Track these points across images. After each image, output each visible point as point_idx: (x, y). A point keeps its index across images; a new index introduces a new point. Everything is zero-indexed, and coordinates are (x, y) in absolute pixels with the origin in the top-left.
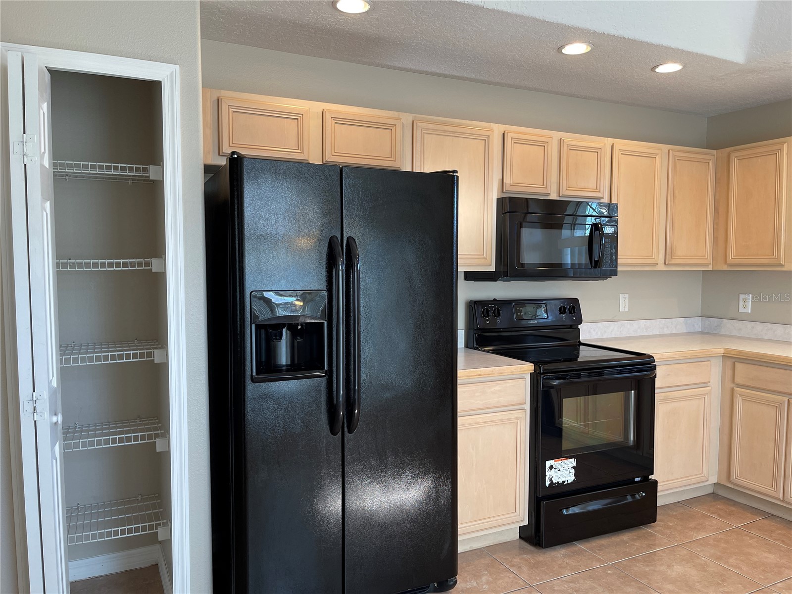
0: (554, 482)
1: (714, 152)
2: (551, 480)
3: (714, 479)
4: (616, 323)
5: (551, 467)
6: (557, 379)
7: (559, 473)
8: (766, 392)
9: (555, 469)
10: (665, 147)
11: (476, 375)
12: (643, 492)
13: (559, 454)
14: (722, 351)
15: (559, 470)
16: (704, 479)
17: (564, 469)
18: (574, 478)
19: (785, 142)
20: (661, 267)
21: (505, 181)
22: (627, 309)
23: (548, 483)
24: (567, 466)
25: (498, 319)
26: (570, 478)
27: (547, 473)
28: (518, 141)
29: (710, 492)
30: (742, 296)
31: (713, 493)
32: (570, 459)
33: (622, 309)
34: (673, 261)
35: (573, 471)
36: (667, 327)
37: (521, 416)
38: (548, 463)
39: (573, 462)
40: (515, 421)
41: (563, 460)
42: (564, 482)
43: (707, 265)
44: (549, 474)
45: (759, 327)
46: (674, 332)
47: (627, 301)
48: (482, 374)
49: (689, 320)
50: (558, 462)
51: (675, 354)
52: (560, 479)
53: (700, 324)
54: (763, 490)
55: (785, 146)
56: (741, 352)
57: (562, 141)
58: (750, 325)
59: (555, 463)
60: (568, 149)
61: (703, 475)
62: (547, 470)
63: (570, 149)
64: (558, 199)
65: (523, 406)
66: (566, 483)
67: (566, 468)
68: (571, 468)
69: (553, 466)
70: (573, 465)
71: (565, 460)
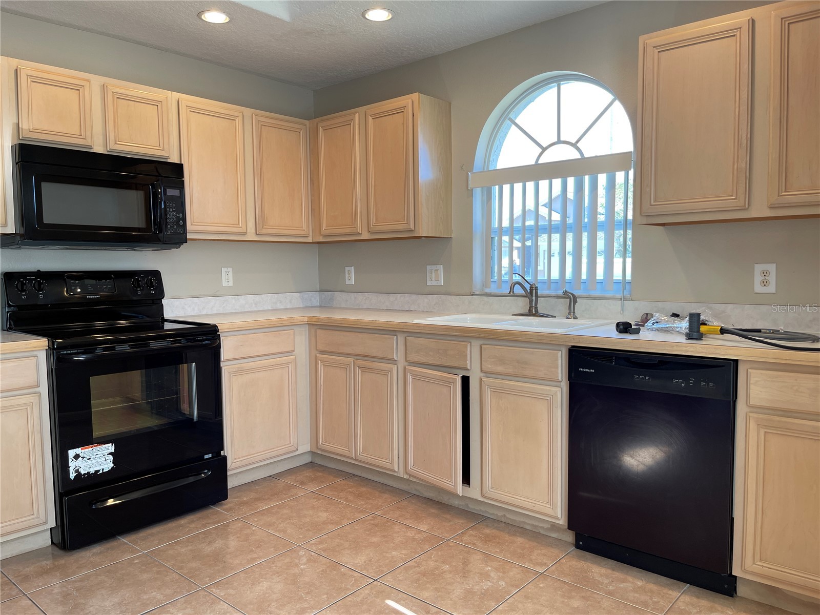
0: (83, 473)
1: (307, 122)
2: (77, 471)
3: (305, 447)
4: (217, 298)
5: (77, 457)
6: (83, 353)
7: (90, 462)
8: (337, 355)
9: (83, 458)
10: (248, 111)
12: (209, 470)
13: (87, 440)
14: (306, 319)
15: (90, 459)
16: (293, 449)
17: (96, 456)
18: (113, 465)
19: (355, 113)
20: (251, 236)
21: (20, 126)
22: (231, 284)
23: (72, 475)
24: (101, 453)
25: (41, 294)
26: (106, 466)
27: (70, 464)
28: (36, 80)
29: (307, 461)
30: (347, 269)
31: (311, 462)
32: (105, 444)
33: (225, 284)
34: (264, 231)
35: (111, 457)
36: (281, 302)
37: (32, 401)
38: (72, 453)
39: (110, 448)
40: (24, 407)
41: (95, 446)
42: (99, 471)
43: (307, 237)
44: (73, 465)
45: (360, 297)
46: (288, 307)
47: (231, 274)
49: (306, 295)
50: (86, 450)
51: (249, 323)
52: (90, 469)
53: (318, 298)
54: (340, 452)
55: (357, 115)
56: (319, 319)
57: (105, 87)
58: (353, 295)
59: (83, 451)
60: (116, 98)
61: (292, 444)
62: (70, 460)
63: (117, 98)
64: (106, 153)
65: (37, 390)
66: (101, 472)
67: (100, 455)
68: (108, 454)
69: (80, 455)
70: (110, 451)
71: (97, 446)
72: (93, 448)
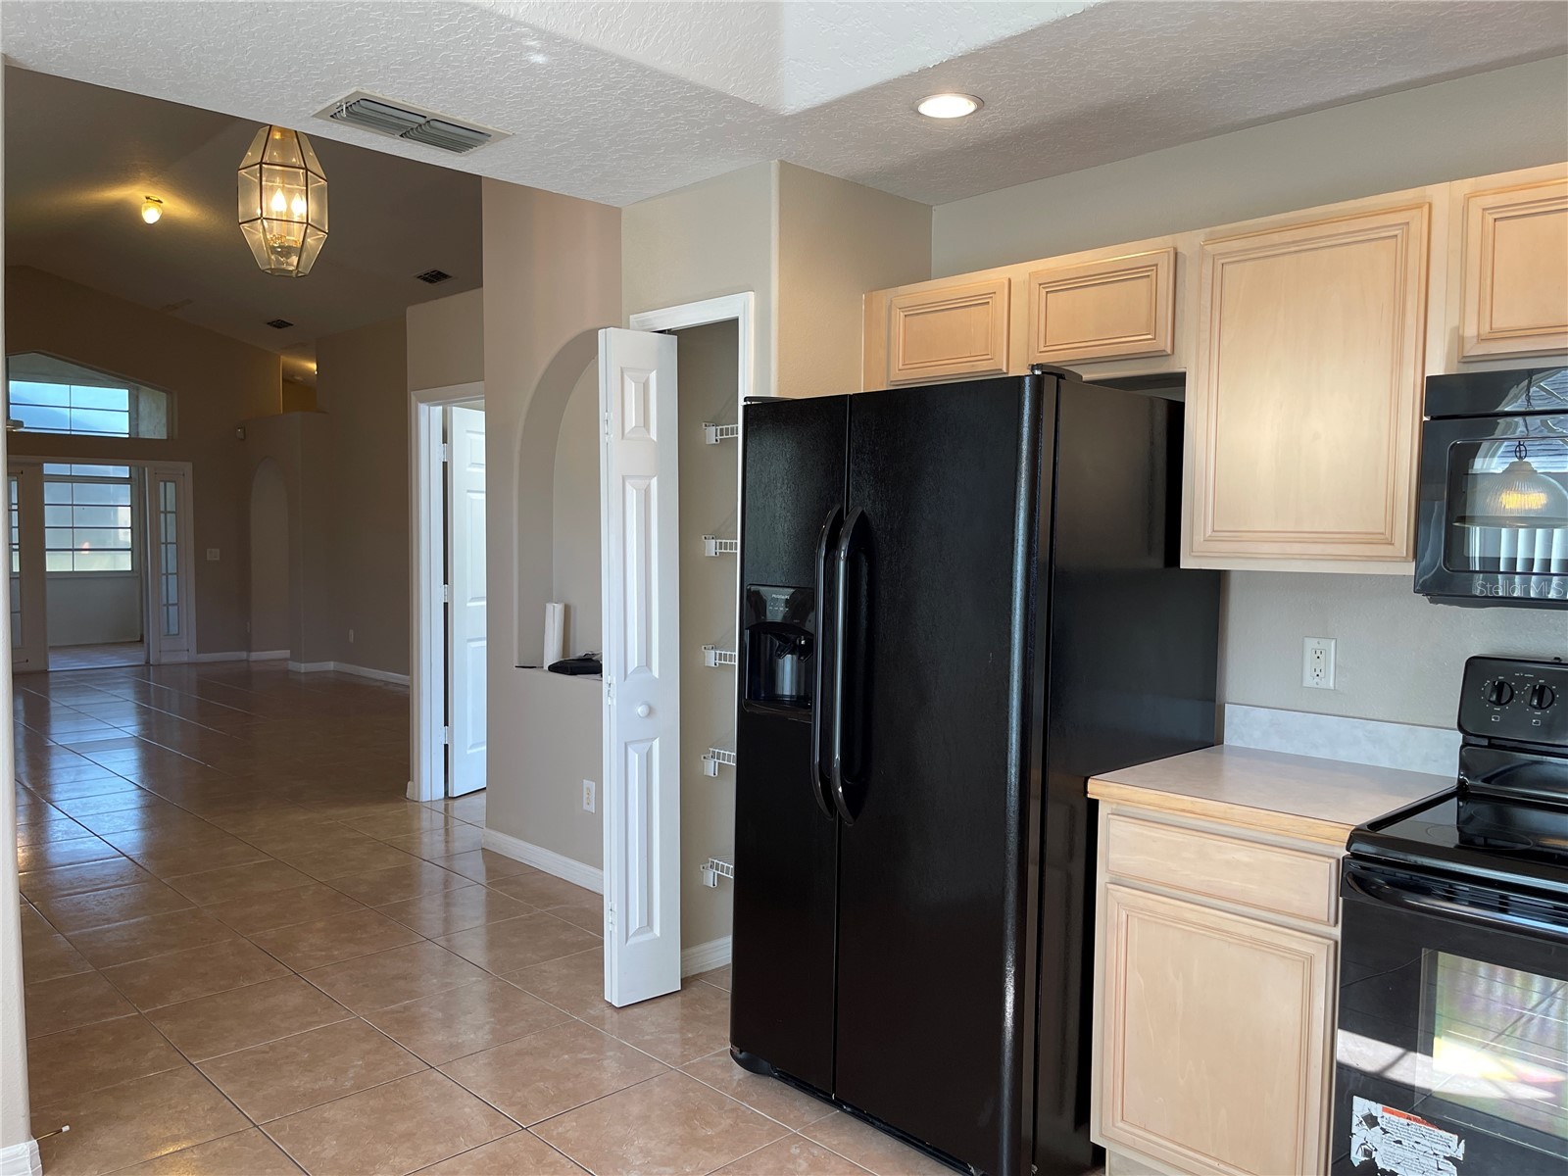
0: (1379, 1166)
2: (1368, 1153)
5: (1371, 1121)
7: (1397, 1150)
9: (1385, 1132)
11: (1183, 811)
13: (1399, 1095)
15: (1400, 1142)
17: (1416, 1146)
21: (1462, 332)
23: (1357, 1157)
24: (1428, 1143)
25: (1536, 717)
27: (1355, 1129)
28: (1509, 214)
32: (1439, 1128)
35: (1453, 1169)
38: (1360, 1105)
39: (1453, 1146)
41: (1415, 1120)
44: (1360, 1134)
48: (1198, 811)
50: (1394, 1118)
52: (1398, 1166)
59: (1387, 1115)
62: (1355, 1121)
67: (1426, 1149)
68: (1445, 1158)
69: (1379, 1120)
70: (1450, 1153)
71: (1418, 1121)
72: (1410, 1122)
